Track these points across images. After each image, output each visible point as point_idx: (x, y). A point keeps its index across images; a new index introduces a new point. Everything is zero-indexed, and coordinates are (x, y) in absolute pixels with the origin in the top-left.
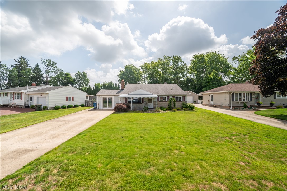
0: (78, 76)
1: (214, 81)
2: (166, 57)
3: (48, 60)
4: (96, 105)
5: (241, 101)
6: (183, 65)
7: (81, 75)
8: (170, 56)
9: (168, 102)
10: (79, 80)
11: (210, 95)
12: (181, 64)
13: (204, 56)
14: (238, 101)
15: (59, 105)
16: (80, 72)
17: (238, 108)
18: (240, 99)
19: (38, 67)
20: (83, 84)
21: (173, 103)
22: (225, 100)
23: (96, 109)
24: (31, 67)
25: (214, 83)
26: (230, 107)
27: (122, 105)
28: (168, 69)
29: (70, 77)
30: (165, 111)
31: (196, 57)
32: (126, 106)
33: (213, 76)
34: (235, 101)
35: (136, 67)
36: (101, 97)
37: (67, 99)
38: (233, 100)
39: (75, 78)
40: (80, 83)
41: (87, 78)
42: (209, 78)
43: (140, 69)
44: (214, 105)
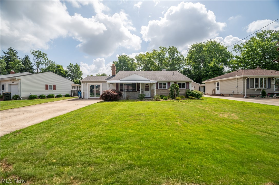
0: (70, 68)
1: (215, 70)
2: (162, 47)
3: (37, 51)
4: (81, 94)
5: (257, 88)
6: (180, 56)
7: (74, 67)
8: (165, 47)
9: (169, 90)
10: (71, 73)
11: (215, 83)
12: (178, 55)
13: (202, 45)
14: (255, 88)
15: (35, 95)
16: (72, 64)
17: (255, 96)
18: (257, 86)
19: (27, 58)
20: (76, 76)
21: (175, 91)
22: (237, 87)
23: (81, 98)
24: (20, 59)
25: (215, 73)
26: (244, 95)
27: (110, 91)
28: (164, 60)
29: (61, 69)
30: (166, 99)
31: (194, 47)
32: (116, 93)
33: (214, 65)
34: (250, 88)
35: (130, 58)
36: (87, 84)
37: (47, 87)
38: (248, 87)
39: (67, 70)
40: (73, 75)
41: (80, 71)
42: (209, 67)
43: (134, 60)
44: (221, 94)
